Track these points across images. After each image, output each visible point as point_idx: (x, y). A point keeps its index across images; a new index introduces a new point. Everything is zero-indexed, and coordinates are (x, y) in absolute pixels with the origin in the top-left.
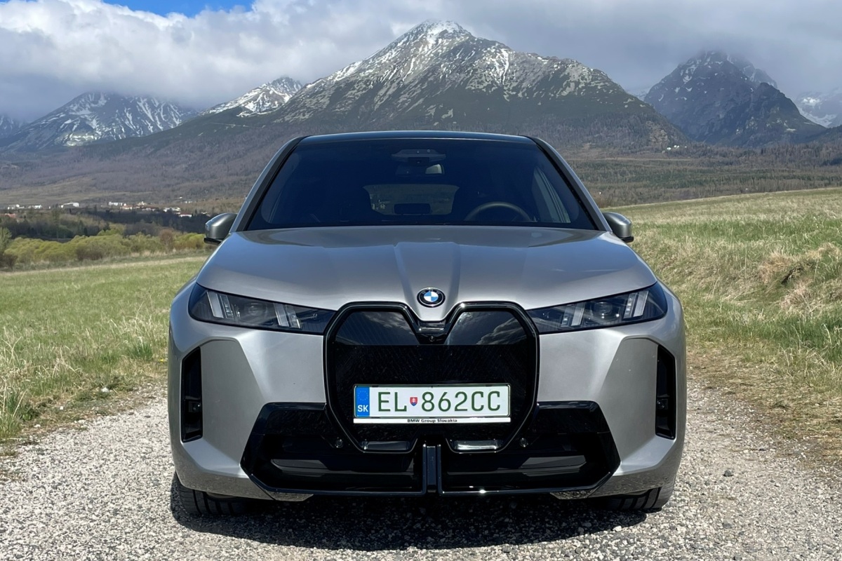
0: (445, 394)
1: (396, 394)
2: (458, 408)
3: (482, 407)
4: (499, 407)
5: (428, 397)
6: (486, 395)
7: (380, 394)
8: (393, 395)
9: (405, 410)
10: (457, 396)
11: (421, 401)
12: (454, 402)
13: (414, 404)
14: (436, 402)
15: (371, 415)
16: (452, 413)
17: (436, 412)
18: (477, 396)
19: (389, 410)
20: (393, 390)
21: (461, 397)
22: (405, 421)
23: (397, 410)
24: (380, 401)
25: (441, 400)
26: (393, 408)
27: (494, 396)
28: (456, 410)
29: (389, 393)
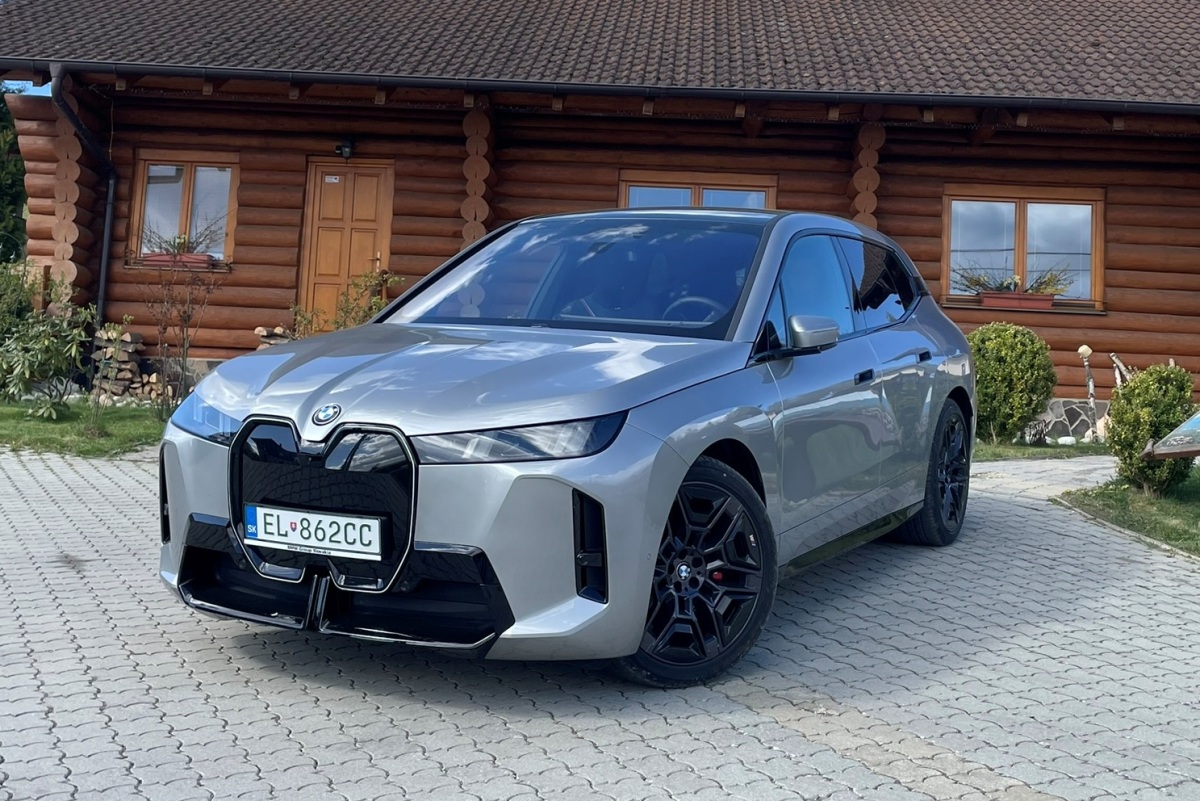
0: (320, 522)
1: (278, 516)
2: (333, 539)
3: (355, 540)
4: (370, 542)
5: (305, 524)
6: (358, 528)
7: (266, 515)
8: (276, 517)
9: (286, 535)
10: (330, 526)
11: (299, 528)
12: (330, 532)
13: (294, 530)
14: (312, 529)
15: (259, 537)
16: (326, 544)
17: (313, 542)
18: (350, 528)
19: (272, 534)
20: (275, 512)
21: (335, 528)
22: (285, 547)
23: (279, 534)
24: (266, 524)
25: (317, 529)
26: (276, 533)
27: (365, 529)
28: (331, 541)
29: (272, 515)
